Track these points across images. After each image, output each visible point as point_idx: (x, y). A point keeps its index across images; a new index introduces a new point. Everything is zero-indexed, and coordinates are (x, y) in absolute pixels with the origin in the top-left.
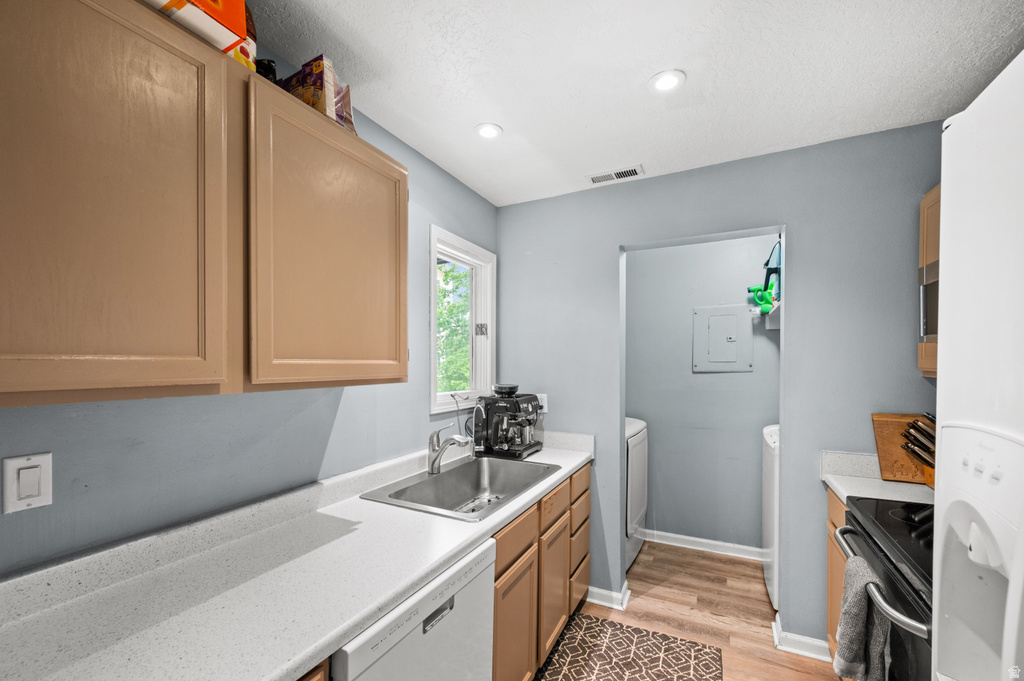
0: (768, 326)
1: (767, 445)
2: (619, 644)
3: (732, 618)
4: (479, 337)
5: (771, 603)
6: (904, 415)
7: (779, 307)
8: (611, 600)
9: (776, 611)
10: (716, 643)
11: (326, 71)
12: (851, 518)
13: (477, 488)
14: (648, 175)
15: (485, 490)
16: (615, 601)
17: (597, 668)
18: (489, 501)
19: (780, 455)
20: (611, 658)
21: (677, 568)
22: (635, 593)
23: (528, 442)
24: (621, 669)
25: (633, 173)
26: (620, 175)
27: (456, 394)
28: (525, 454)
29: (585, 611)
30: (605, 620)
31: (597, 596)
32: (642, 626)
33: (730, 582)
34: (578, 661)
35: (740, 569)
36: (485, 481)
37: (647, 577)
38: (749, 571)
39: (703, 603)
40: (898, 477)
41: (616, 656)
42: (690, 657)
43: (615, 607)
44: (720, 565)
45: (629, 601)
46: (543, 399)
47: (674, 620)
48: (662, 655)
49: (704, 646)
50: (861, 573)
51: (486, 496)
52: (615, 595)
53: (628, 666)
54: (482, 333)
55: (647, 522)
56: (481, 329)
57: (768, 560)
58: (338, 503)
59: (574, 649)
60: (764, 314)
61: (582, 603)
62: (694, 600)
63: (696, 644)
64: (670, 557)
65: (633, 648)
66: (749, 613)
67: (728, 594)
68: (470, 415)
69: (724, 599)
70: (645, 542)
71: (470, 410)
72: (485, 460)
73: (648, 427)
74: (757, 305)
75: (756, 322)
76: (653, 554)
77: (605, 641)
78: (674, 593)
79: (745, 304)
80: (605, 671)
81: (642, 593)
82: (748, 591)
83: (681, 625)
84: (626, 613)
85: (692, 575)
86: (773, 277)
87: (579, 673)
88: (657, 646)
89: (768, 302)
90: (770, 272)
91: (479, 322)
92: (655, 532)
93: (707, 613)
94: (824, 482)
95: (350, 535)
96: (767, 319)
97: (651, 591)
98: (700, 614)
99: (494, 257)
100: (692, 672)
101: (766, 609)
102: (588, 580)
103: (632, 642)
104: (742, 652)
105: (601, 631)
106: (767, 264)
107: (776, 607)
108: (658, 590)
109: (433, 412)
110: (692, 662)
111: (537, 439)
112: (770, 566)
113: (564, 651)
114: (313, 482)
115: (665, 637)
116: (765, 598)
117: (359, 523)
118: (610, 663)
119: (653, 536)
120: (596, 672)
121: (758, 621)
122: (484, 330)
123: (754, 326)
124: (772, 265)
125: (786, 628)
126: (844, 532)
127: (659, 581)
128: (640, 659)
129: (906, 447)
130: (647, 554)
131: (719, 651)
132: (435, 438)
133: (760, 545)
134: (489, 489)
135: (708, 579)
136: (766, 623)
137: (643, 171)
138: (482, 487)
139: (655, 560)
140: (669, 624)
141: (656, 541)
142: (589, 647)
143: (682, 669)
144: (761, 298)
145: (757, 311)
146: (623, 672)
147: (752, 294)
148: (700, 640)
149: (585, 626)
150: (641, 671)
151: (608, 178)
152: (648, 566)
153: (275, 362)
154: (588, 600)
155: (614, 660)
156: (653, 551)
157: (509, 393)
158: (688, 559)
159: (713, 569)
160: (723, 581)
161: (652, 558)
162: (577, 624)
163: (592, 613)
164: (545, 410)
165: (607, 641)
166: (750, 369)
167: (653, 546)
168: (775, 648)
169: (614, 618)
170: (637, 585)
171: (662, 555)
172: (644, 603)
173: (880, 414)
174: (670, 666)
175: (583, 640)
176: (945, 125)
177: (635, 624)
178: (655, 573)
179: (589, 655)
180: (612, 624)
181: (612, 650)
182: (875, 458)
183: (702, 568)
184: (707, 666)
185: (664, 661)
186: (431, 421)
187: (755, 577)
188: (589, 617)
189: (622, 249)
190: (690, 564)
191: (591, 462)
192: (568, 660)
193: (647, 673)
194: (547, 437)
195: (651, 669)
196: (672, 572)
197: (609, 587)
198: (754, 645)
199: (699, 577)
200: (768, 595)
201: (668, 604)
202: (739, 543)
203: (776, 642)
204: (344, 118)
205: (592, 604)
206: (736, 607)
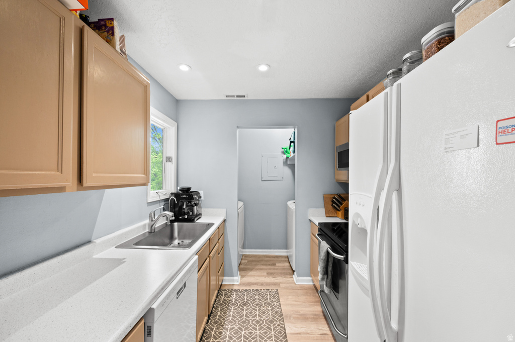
0: (288, 163)
1: (290, 208)
2: (240, 297)
3: (280, 277)
4: (168, 163)
5: (292, 269)
6: (332, 195)
7: (294, 156)
8: (233, 281)
9: (294, 271)
10: (275, 288)
11: (115, 27)
12: (320, 230)
13: (172, 238)
14: (248, 98)
15: (176, 239)
16: (234, 281)
17: (232, 309)
18: (179, 243)
19: (295, 211)
20: (237, 304)
21: (257, 263)
22: (242, 276)
23: (195, 214)
24: (242, 306)
25: (244, 96)
26: (238, 96)
27: (159, 192)
28: (196, 219)
29: (223, 288)
30: (232, 290)
31: (227, 281)
32: (247, 288)
33: (277, 265)
34: (224, 309)
35: (280, 259)
36: (176, 234)
37: (246, 269)
38: (283, 259)
39: (269, 274)
40: (330, 216)
41: (239, 302)
42: (267, 295)
43: (235, 283)
44: (273, 259)
45: (241, 279)
46: (202, 193)
47: (259, 283)
48: (257, 297)
49: (272, 290)
50: (325, 246)
51: (176, 242)
52: (235, 278)
53: (245, 304)
54: (170, 161)
55: (244, 247)
56: (169, 159)
57: (291, 254)
58: (104, 252)
59: (221, 305)
60: (287, 158)
61: (221, 284)
62: (265, 274)
63: (269, 290)
64: (254, 259)
65: (246, 297)
66: (285, 274)
67: (277, 269)
68: (167, 202)
69: (276, 271)
70: (243, 255)
71: (167, 200)
72: (176, 224)
73: (244, 204)
74: (285, 154)
75: (284, 160)
76: (246, 259)
77: (234, 298)
78: (258, 273)
79: (281, 153)
80: (236, 309)
81: (245, 276)
82: (284, 266)
83: (262, 284)
84: (240, 285)
85: (263, 265)
86: (292, 144)
87: (225, 313)
88: (255, 294)
89: (289, 153)
90: (291, 142)
91: (168, 156)
92: (247, 250)
93: (271, 278)
94: (310, 220)
95: (123, 265)
96: (288, 159)
97: (249, 274)
98: (268, 279)
99: (176, 124)
100: (269, 300)
101: (291, 271)
102: (223, 275)
103: (245, 295)
104: (285, 288)
105: (231, 294)
106: (290, 139)
107: (294, 270)
108: (251, 273)
109: (149, 201)
110: (268, 297)
111: (200, 212)
112: (291, 256)
113: (217, 306)
114: (89, 242)
115: (257, 290)
116: (290, 268)
117: (124, 259)
118: (238, 305)
119: (246, 252)
120: (232, 311)
121: (289, 276)
122: (170, 159)
123: (284, 162)
124: (292, 140)
125: (298, 276)
126: (318, 235)
127: (251, 270)
128: (249, 301)
129: (332, 205)
130: (245, 260)
131: (277, 290)
132: (153, 214)
133: (287, 248)
134: (178, 238)
135: (269, 265)
136: (291, 276)
137: (247, 96)
138: (174, 237)
139: (248, 262)
140: (258, 285)
141: (247, 254)
142: (227, 302)
143: (265, 300)
144: (286, 152)
145: (285, 156)
146: (243, 308)
147: (283, 150)
148: (270, 288)
149: (224, 294)
150: (250, 305)
151: (233, 96)
152: (246, 264)
153: (94, 175)
154: (223, 283)
155: (239, 304)
156: (246, 258)
157: (187, 191)
158: (261, 259)
159: (271, 261)
160: (274, 265)
161: (247, 261)
162: (220, 294)
163: (226, 288)
164: (202, 198)
165: (234, 297)
166: (282, 179)
167: (246, 256)
168: (295, 284)
169: (235, 288)
170: (243, 273)
171: (251, 259)
172: (247, 279)
173: (325, 195)
174: (260, 300)
175: (224, 300)
176: (350, 112)
177: (244, 288)
178: (249, 267)
179: (228, 305)
180: (236, 290)
181: (237, 301)
182: (324, 210)
183: (266, 261)
184: (274, 297)
185: (258, 299)
186: (147, 206)
187: (285, 261)
188: (225, 290)
189: (238, 127)
190: (262, 261)
191: (225, 221)
192: (219, 309)
193: (252, 305)
194: (203, 211)
195: (254, 303)
196: (255, 265)
197: (232, 275)
198: (288, 285)
199: (266, 265)
200: (291, 266)
201: (256, 277)
202: (279, 249)
203: (295, 282)
204: (123, 52)
205: (225, 285)
206: (281, 273)
